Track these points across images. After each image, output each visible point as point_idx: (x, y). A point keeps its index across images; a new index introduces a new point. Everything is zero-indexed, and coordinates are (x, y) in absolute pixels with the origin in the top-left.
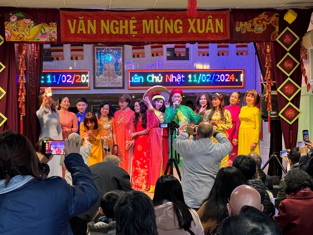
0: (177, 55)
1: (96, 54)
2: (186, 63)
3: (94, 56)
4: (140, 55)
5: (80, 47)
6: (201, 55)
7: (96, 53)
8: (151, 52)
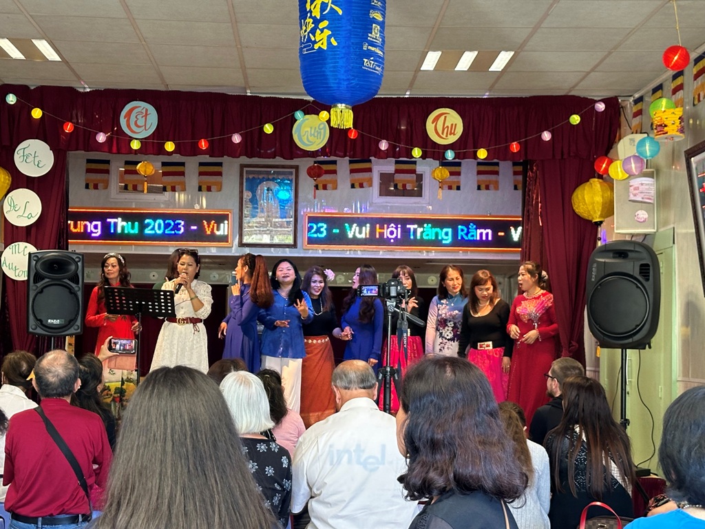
0: (400, 187)
1: (244, 180)
2: (415, 203)
3: (241, 184)
4: (329, 186)
5: (216, 169)
6: (446, 187)
7: (246, 179)
8: (351, 181)
